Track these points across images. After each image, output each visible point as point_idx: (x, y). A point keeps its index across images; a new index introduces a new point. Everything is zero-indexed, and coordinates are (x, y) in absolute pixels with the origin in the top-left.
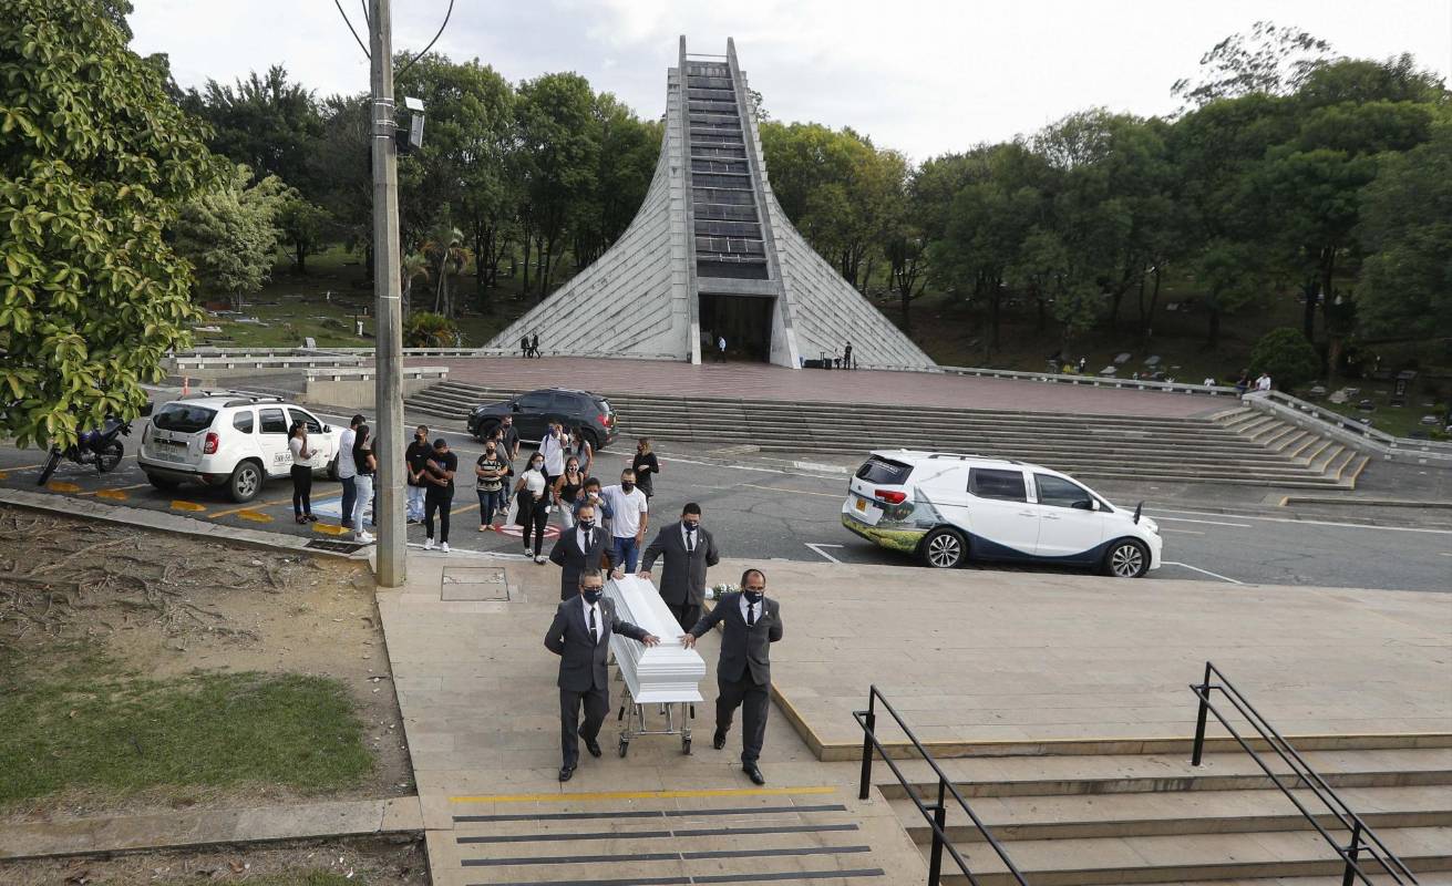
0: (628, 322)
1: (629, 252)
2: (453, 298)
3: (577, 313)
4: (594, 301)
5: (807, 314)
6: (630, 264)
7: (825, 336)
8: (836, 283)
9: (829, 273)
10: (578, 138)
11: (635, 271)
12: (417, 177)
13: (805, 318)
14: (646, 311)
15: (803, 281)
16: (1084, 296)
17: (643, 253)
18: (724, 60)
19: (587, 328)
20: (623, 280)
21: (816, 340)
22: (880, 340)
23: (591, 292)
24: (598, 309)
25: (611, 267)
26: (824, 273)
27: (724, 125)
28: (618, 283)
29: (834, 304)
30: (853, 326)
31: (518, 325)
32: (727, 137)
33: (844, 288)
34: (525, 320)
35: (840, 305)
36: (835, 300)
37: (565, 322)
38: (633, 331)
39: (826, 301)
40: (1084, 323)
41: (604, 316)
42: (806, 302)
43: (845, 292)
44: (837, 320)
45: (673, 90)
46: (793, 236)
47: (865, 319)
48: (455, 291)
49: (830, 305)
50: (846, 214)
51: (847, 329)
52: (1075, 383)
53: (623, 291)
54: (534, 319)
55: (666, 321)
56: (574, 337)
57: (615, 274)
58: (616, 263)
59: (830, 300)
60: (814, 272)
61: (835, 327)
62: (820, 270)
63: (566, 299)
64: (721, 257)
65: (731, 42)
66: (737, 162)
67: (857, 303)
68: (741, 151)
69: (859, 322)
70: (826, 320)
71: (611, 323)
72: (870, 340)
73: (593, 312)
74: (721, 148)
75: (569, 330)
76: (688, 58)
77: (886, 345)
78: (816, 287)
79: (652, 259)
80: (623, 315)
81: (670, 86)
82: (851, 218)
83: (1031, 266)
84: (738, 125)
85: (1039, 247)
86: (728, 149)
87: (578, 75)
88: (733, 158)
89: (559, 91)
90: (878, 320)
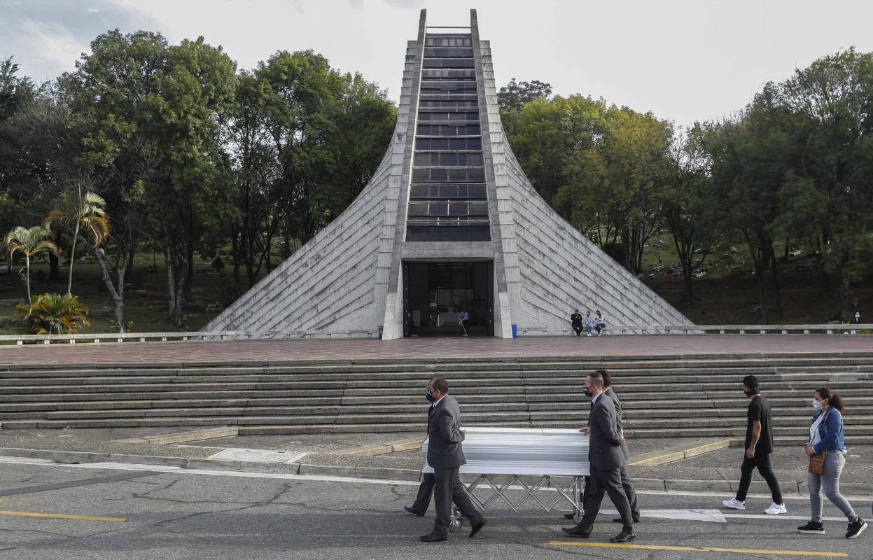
0: (332, 299)
1: (346, 225)
2: (180, 292)
3: (285, 295)
4: (304, 279)
5: (537, 279)
6: (345, 236)
7: (557, 303)
8: (580, 247)
9: (572, 236)
10: (312, 116)
11: (348, 244)
12: (108, 156)
13: (534, 283)
14: (352, 285)
15: (538, 245)
16: (850, 243)
17: (360, 223)
18: (468, 31)
19: (292, 309)
20: (336, 254)
21: (545, 306)
22: (632, 306)
23: (302, 270)
24: (306, 288)
25: (328, 241)
26: (566, 236)
27: (460, 90)
28: (329, 259)
29: (574, 268)
30: (598, 291)
31: (227, 312)
32: (462, 101)
33: (590, 252)
34: (235, 306)
35: (584, 269)
36: (577, 264)
37: (271, 305)
38: (334, 309)
39: (564, 265)
40: (854, 273)
41: (310, 295)
42: (537, 266)
43: (592, 257)
44: (577, 285)
45: (410, 61)
46: (531, 199)
47: (614, 283)
48: (181, 283)
49: (570, 270)
50: (602, 178)
51: (590, 294)
52: (829, 332)
53: (334, 265)
54: (244, 305)
55: (368, 295)
56: (276, 320)
57: (328, 250)
58: (333, 237)
59: (569, 264)
60: (553, 235)
61: (573, 293)
62: (561, 233)
63: (279, 280)
64: (438, 222)
65: (473, 14)
66: (468, 125)
67: (606, 268)
68: (474, 114)
69: (608, 288)
70: (563, 285)
71: (315, 301)
72: (620, 307)
73: (300, 292)
74: (452, 113)
75: (274, 313)
76: (429, 31)
77: (639, 312)
78: (553, 251)
79: (368, 228)
80: (328, 292)
81: (408, 58)
82: (607, 182)
83: (789, 214)
84: (474, 90)
85: (797, 194)
86: (461, 113)
87: (315, 53)
88: (466, 121)
89: (290, 67)
90: (631, 284)
